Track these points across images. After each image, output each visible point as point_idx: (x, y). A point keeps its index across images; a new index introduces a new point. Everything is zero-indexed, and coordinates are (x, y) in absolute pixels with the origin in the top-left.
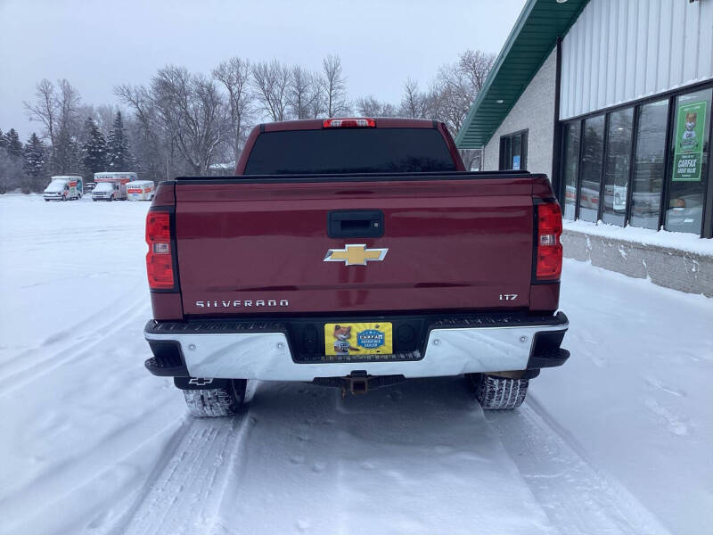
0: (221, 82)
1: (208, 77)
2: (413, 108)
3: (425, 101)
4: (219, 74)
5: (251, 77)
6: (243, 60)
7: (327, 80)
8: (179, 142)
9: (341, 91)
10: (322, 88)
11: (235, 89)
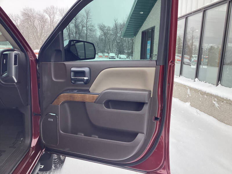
0: (47, 14)
1: (42, 12)
2: (116, 27)
3: (121, 25)
4: (46, 11)
5: (58, 13)
6: (55, 6)
7: (86, 16)
8: (33, 35)
9: (91, 20)
10: (84, 18)
11: (52, 17)
